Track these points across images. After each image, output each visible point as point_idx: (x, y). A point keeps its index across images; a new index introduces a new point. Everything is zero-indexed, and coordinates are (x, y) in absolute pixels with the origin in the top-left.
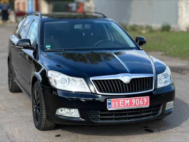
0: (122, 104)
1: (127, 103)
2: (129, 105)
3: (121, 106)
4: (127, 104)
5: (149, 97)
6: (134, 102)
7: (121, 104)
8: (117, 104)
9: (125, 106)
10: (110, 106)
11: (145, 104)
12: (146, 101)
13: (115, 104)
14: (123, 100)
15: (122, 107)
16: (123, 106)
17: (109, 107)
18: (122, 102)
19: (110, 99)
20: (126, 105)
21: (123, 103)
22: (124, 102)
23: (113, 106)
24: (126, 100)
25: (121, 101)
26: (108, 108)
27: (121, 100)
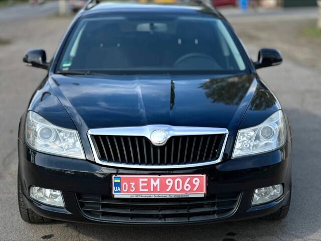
0: (143, 188)
1: (155, 186)
2: (159, 190)
3: (141, 190)
4: (155, 188)
5: (204, 176)
6: (171, 184)
7: (142, 186)
8: (132, 187)
9: (149, 191)
10: (119, 189)
11: (195, 189)
12: (197, 184)
13: (130, 186)
14: (146, 180)
15: (143, 194)
16: (147, 190)
17: (117, 192)
18: (143, 182)
19: (118, 176)
20: (152, 190)
21: (145, 185)
22: (149, 182)
23: (125, 189)
24: (152, 180)
25: (141, 180)
26: (113, 193)
27: (143, 179)
